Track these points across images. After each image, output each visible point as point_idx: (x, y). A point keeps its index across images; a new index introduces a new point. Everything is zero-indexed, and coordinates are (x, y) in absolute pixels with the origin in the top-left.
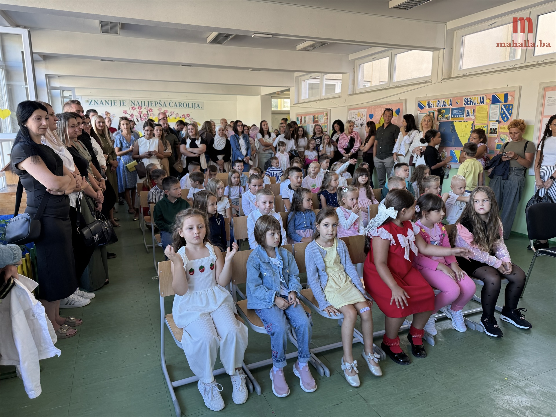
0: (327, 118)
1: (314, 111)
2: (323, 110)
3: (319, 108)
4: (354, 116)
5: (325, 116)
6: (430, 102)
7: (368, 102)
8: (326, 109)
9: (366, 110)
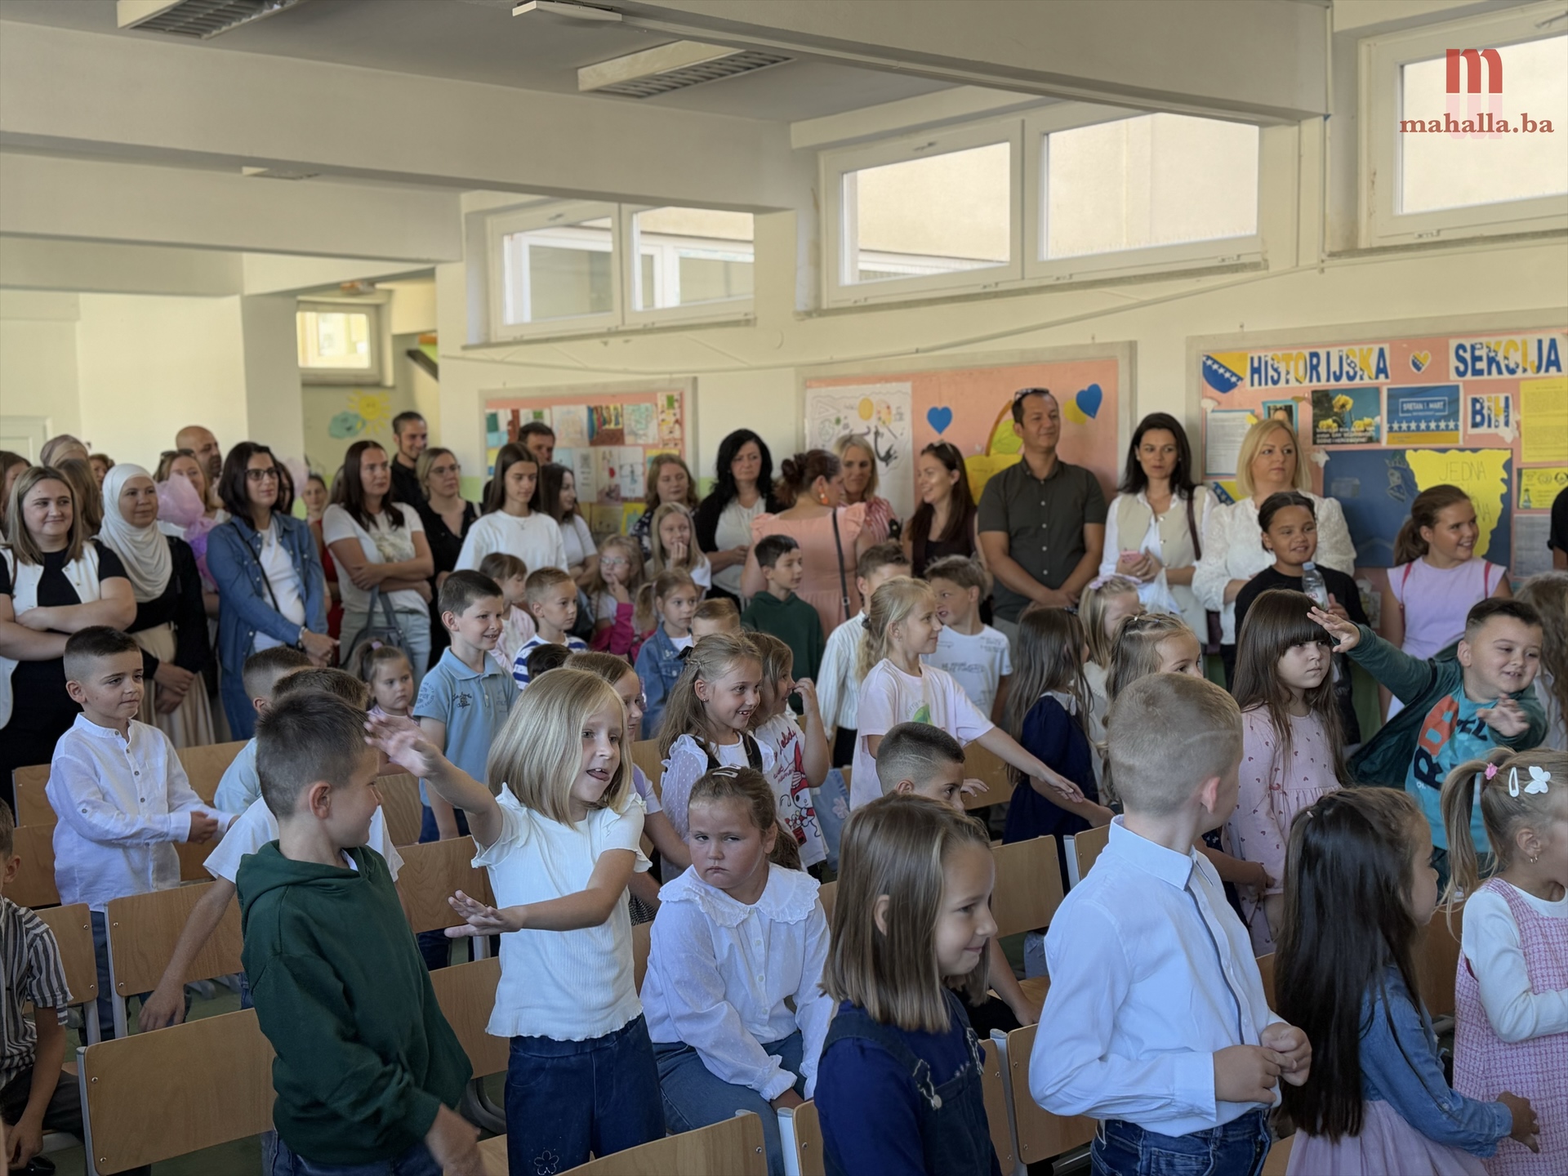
0: (680, 423)
1: (595, 385)
2: (653, 382)
3: (625, 372)
4: (842, 418)
5: (663, 412)
6: (1269, 359)
7: (917, 351)
8: (667, 376)
9: (907, 387)
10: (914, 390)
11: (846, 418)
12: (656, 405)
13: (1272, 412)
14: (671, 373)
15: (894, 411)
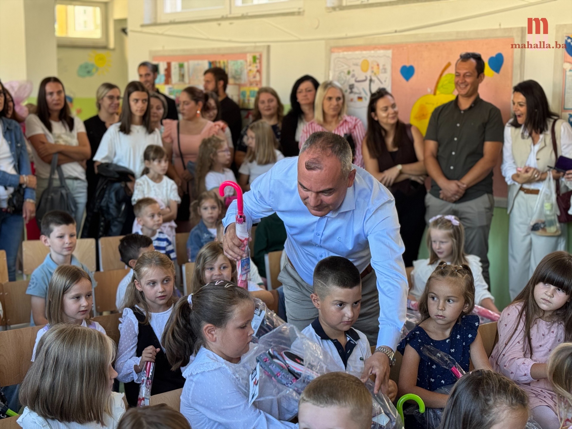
0: (259, 71)
1: (213, 49)
2: (245, 47)
3: (230, 41)
4: (351, 71)
5: (250, 65)
7: (396, 32)
8: (253, 44)
9: (389, 53)
12: (246, 61)
14: (255, 42)
15: (381, 67)
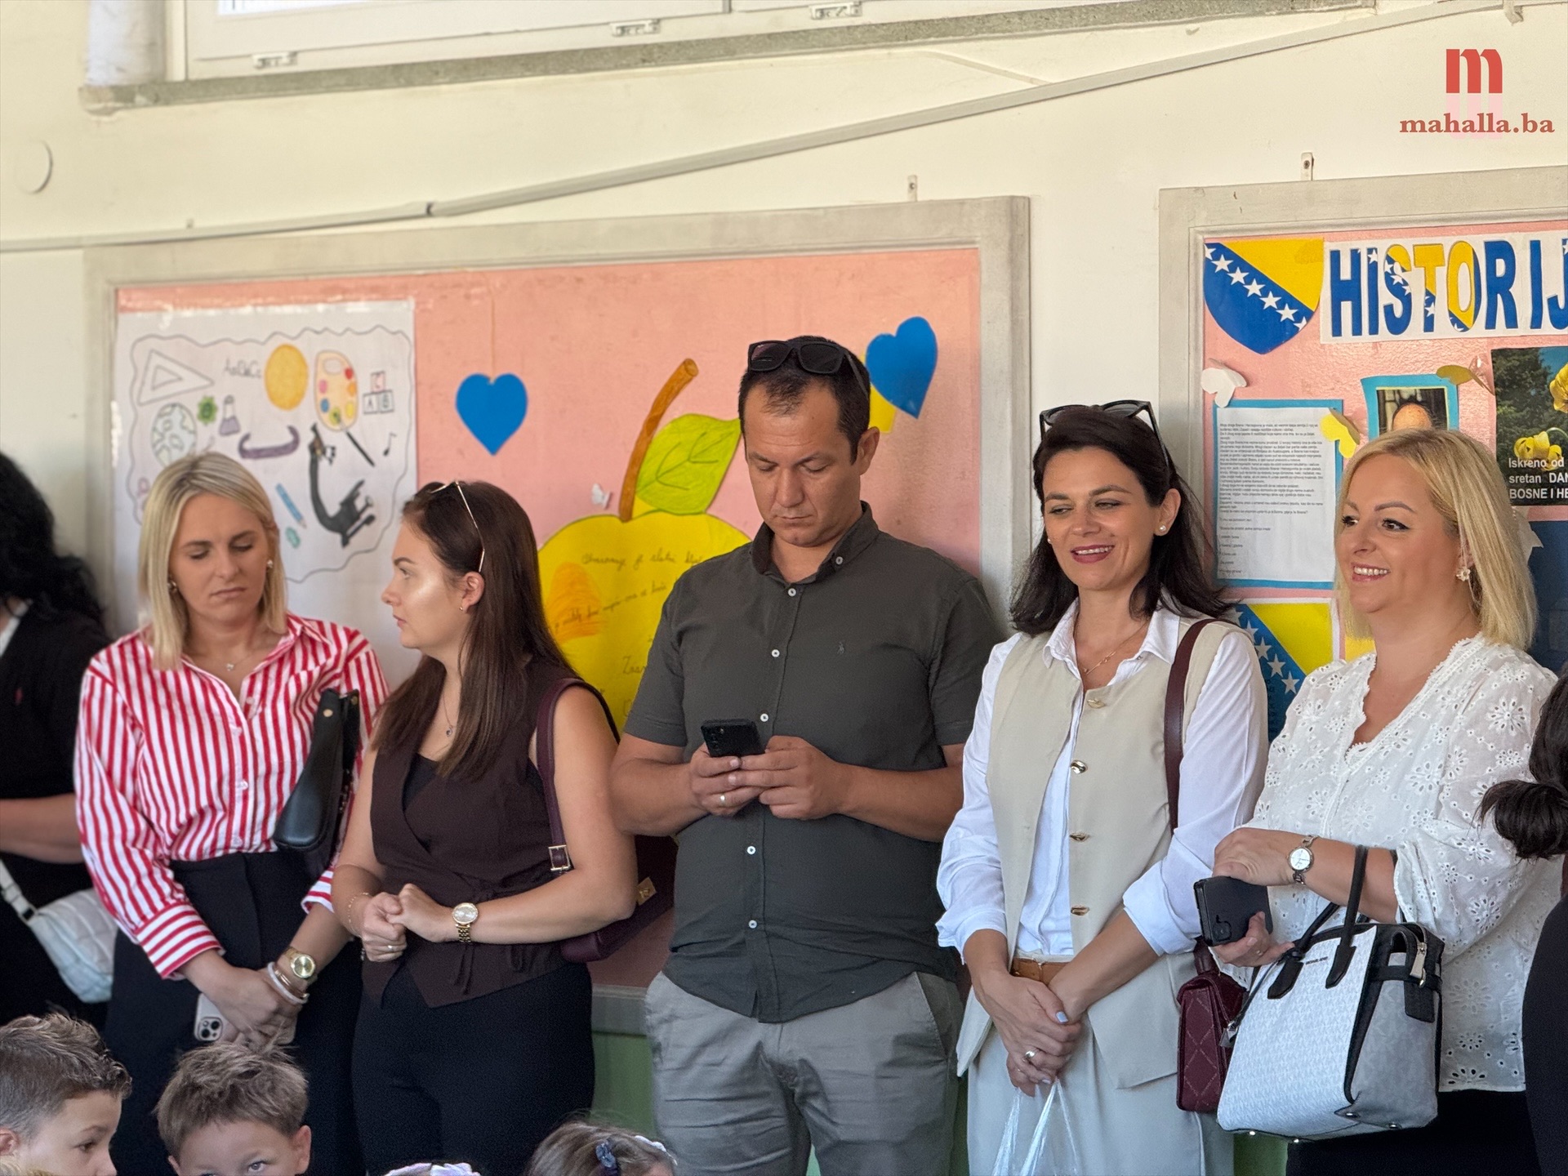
4: (219, 402)
6: (1379, 258)
7: (429, 212)
9: (402, 312)
10: (422, 319)
11: (229, 400)
13: (1390, 408)
15: (364, 383)
